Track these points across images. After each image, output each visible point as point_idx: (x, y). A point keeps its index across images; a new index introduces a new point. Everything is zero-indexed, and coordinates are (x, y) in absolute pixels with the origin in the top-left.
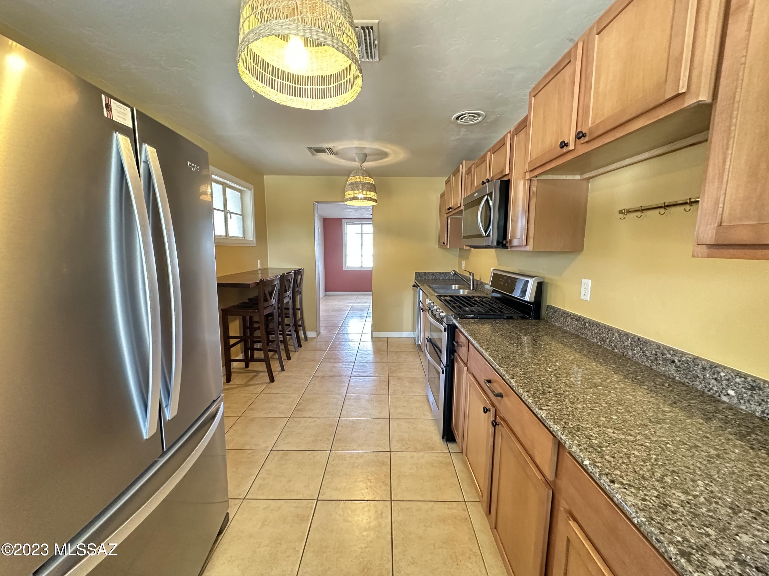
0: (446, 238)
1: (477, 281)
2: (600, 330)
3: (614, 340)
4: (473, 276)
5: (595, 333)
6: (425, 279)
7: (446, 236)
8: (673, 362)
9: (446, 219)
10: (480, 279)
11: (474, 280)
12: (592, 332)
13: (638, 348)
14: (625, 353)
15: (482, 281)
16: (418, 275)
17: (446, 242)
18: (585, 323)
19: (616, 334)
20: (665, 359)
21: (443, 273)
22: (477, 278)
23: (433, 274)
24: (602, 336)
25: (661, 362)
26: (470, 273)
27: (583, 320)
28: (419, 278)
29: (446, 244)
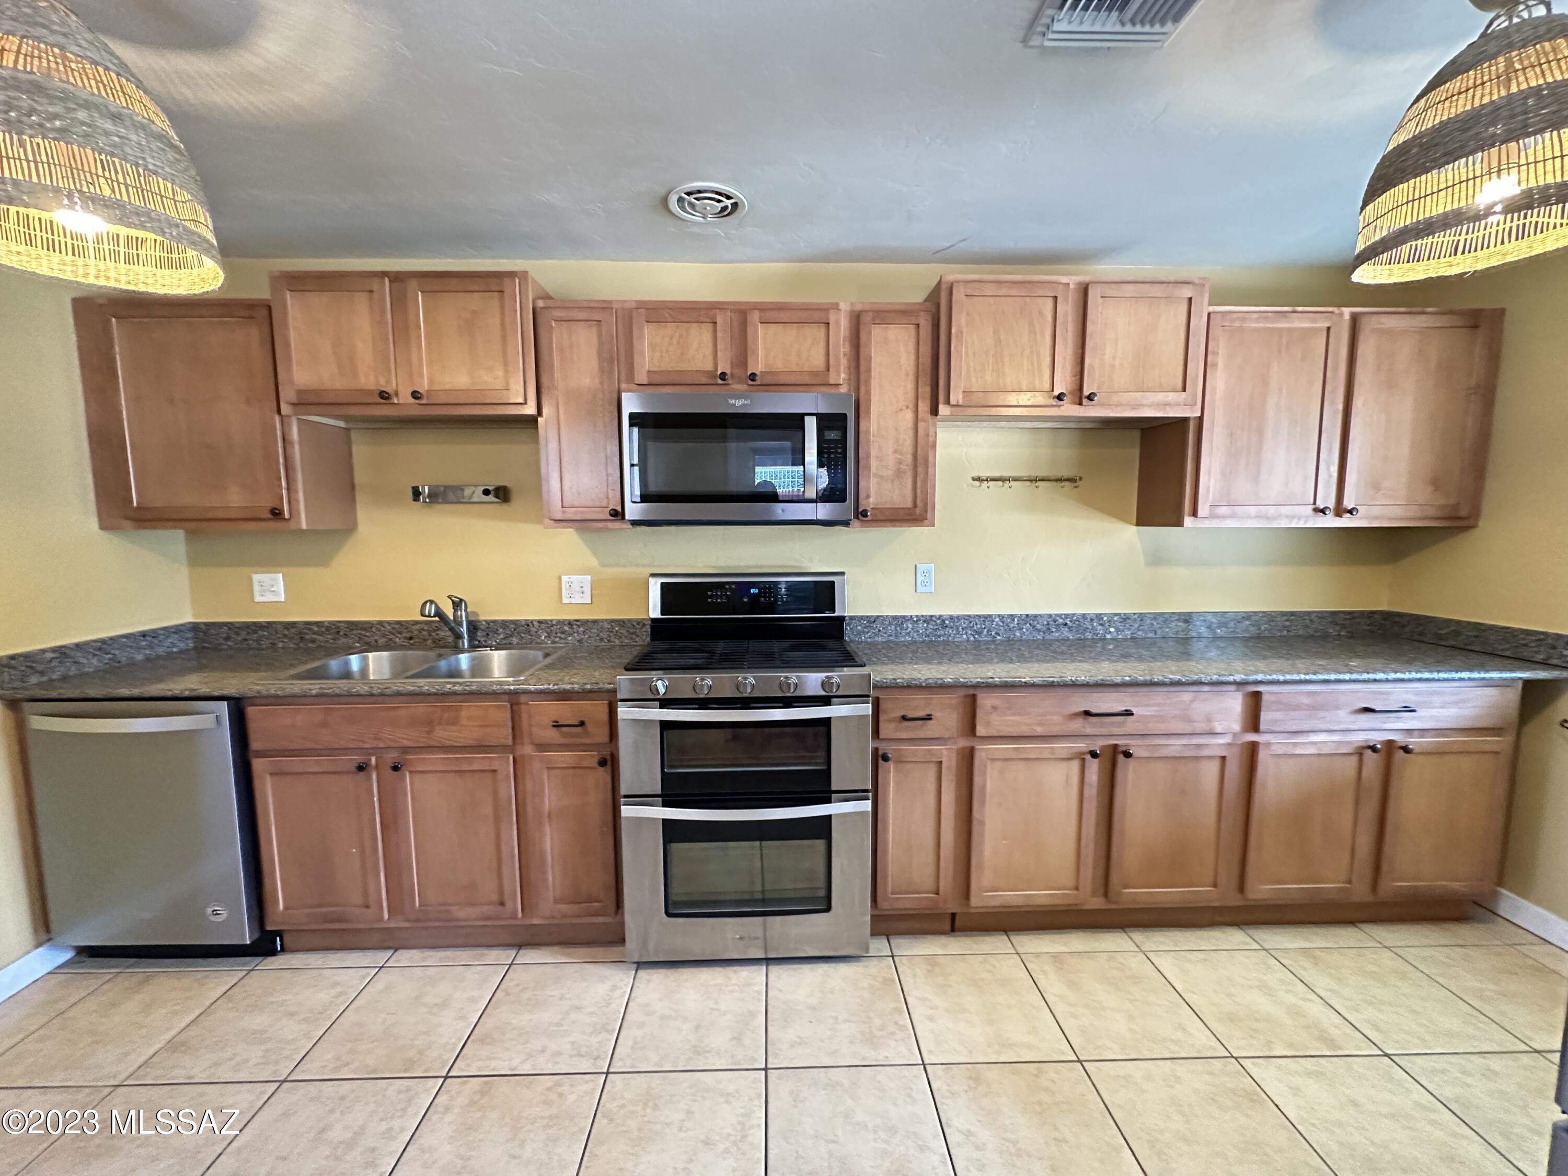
0: (285, 493)
2: (971, 622)
3: (994, 628)
5: (963, 629)
7: (285, 484)
8: (1066, 624)
12: (958, 629)
13: (1028, 625)
14: (1012, 636)
17: (285, 508)
18: (943, 621)
19: (997, 620)
20: (1058, 625)
24: (975, 628)
25: (1054, 630)
27: (939, 619)
29: (286, 515)
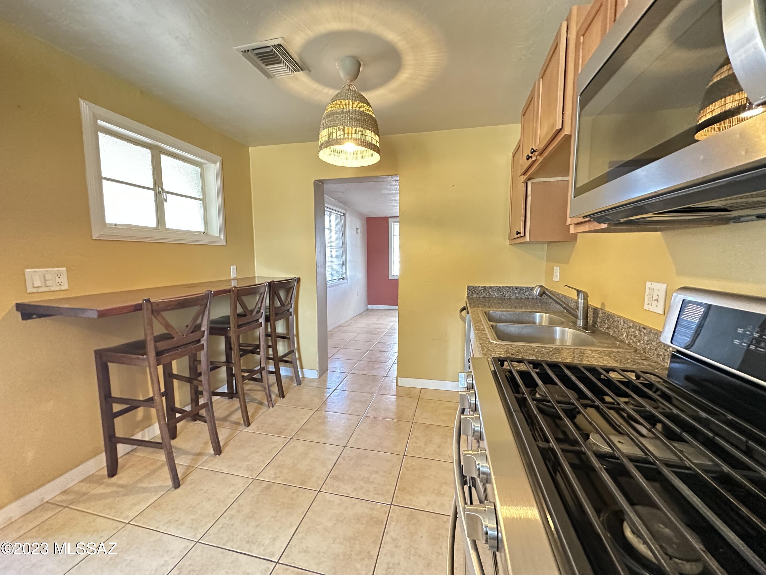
0: (522, 223)
1: (596, 310)
4: (586, 298)
6: (484, 297)
7: (523, 218)
9: (523, 185)
10: (603, 304)
11: (586, 307)
15: (608, 309)
16: (472, 290)
17: (522, 231)
21: (517, 288)
22: (594, 302)
23: (500, 289)
26: (579, 292)
28: (475, 295)
29: (522, 234)
